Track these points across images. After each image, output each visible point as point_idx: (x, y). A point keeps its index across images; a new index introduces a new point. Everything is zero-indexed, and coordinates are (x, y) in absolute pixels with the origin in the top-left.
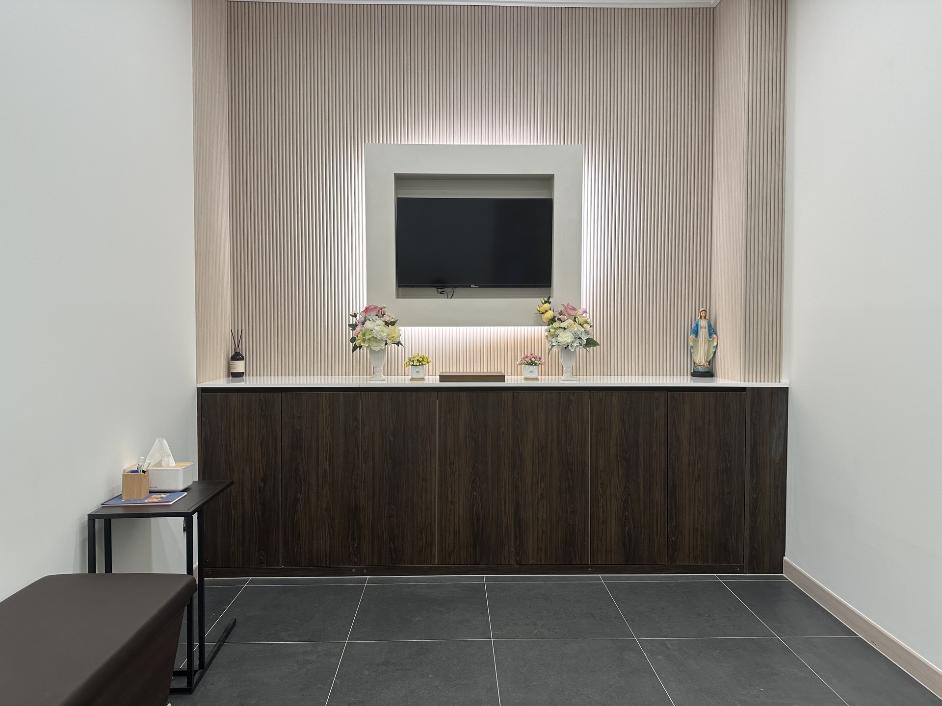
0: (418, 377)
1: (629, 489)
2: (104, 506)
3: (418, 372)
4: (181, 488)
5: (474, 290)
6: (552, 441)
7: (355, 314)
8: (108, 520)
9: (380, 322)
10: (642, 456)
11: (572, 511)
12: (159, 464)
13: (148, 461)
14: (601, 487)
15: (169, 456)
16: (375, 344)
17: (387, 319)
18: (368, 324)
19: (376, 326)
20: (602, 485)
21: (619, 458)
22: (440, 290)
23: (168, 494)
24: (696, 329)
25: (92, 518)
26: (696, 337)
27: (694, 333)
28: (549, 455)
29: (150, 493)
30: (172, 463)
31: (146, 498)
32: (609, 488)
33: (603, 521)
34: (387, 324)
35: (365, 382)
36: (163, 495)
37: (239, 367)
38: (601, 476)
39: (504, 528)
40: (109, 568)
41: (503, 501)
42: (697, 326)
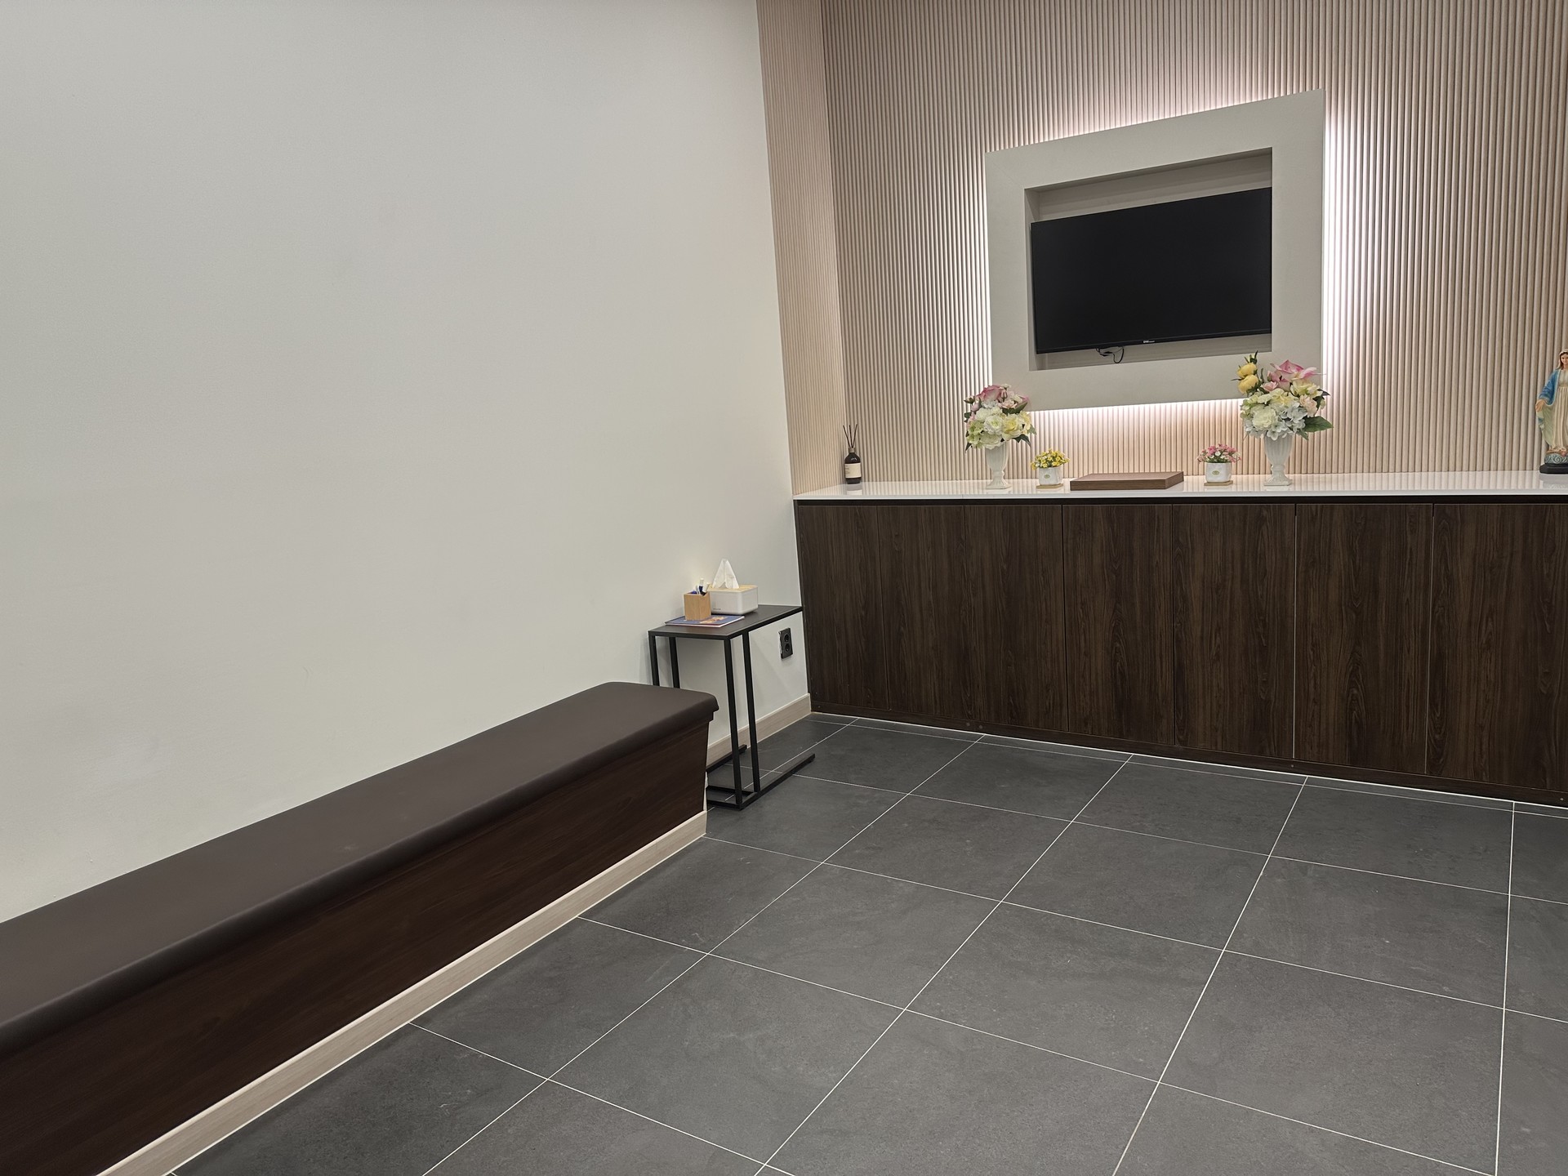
0: (1047, 483)
1: (1361, 656)
2: (668, 625)
3: (1047, 476)
4: (741, 611)
5: (1148, 347)
6: (1233, 578)
7: (970, 399)
8: (672, 640)
9: (997, 410)
10: (1384, 607)
11: (1264, 681)
12: (723, 586)
13: (715, 583)
14: (1312, 649)
15: (732, 578)
16: (987, 440)
17: (1006, 405)
18: (981, 414)
19: (990, 416)
20: (1313, 646)
21: (1343, 608)
22: (1102, 351)
23: (726, 617)
24: (1550, 388)
25: (652, 635)
26: (1551, 401)
27: (1546, 395)
28: (1229, 599)
29: (712, 614)
30: (736, 586)
31: (707, 619)
32: (1325, 652)
33: (1314, 699)
34: (1006, 411)
35: (981, 491)
36: (722, 618)
37: (854, 471)
38: (1312, 632)
39: (1160, 695)
40: (677, 684)
41: (1158, 659)
42: (1553, 381)
